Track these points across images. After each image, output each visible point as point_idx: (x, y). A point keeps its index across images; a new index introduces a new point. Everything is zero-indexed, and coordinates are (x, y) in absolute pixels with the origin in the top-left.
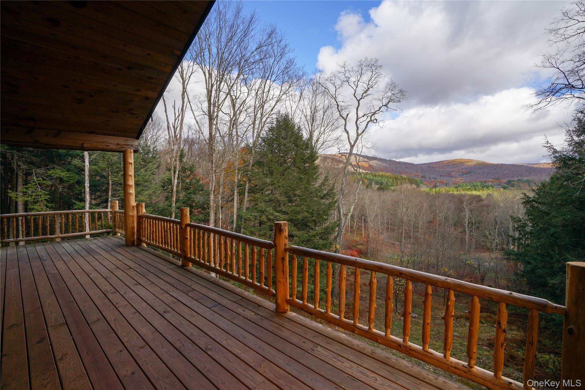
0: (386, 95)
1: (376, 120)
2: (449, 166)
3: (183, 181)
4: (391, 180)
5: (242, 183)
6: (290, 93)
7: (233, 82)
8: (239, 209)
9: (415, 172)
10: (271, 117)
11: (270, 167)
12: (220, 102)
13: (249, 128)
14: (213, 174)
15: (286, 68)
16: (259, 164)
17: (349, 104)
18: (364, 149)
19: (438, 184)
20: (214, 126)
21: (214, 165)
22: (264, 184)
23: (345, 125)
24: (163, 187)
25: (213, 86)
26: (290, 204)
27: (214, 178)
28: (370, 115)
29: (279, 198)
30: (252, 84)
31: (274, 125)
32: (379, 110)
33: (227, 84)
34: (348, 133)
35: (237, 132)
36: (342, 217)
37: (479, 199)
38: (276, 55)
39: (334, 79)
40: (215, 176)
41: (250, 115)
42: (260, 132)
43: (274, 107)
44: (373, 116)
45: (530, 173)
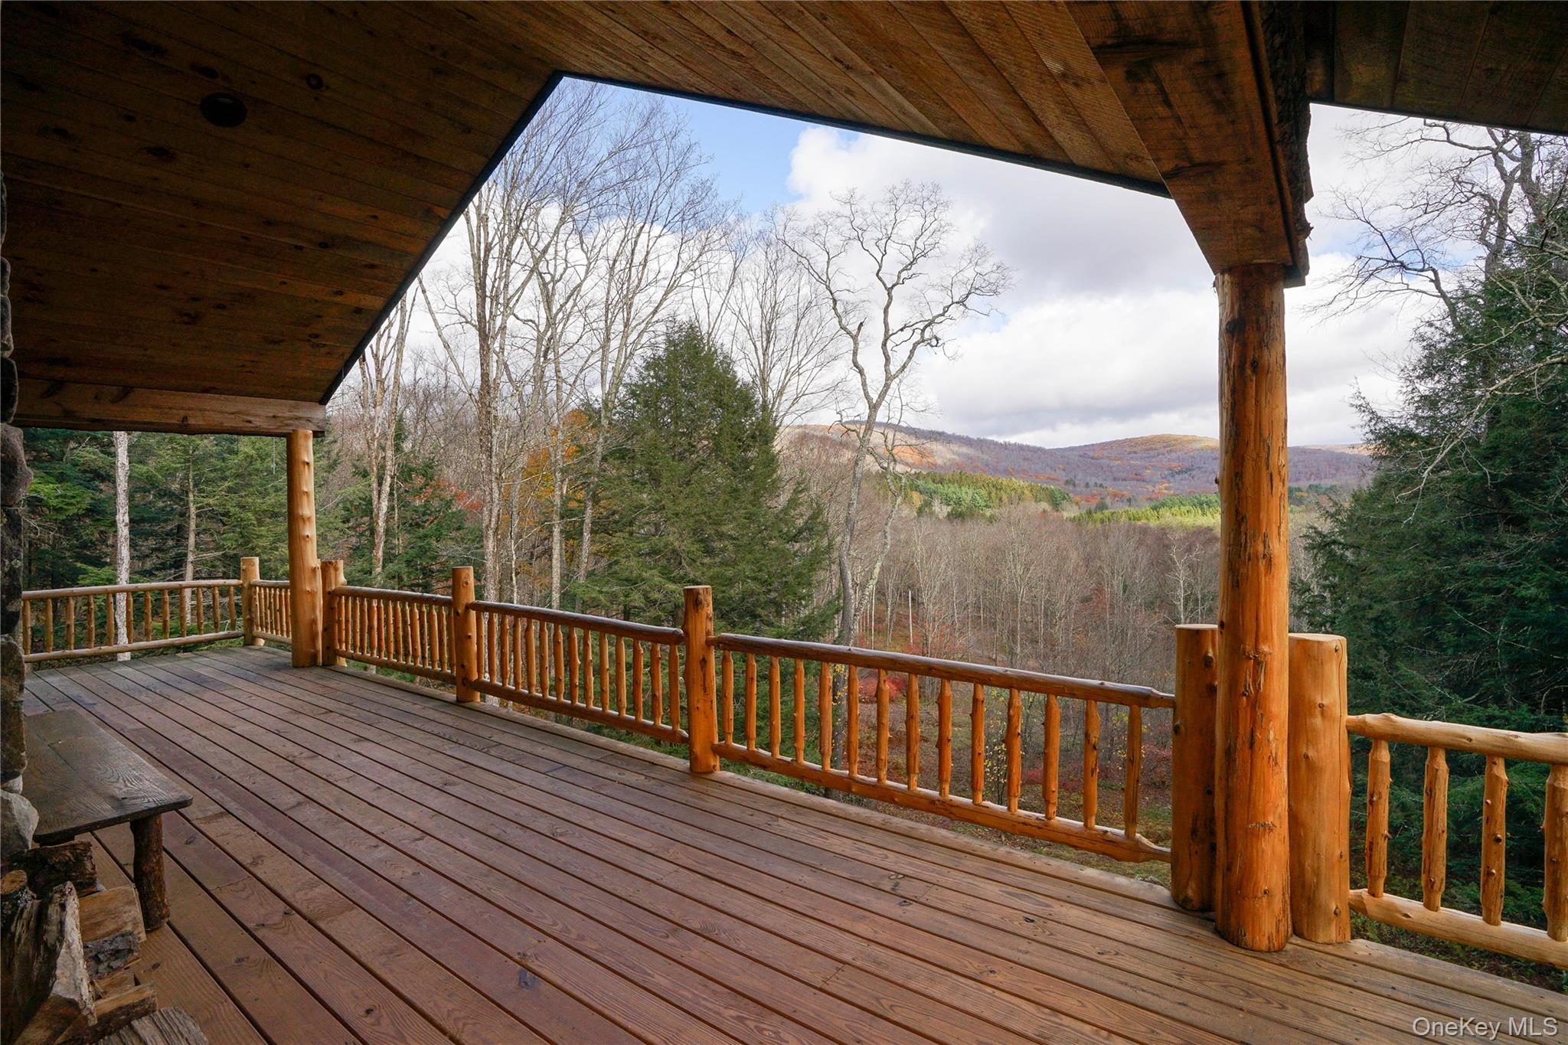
0: (960, 277)
1: (937, 340)
2: (1135, 452)
3: (405, 505)
4: (983, 492)
5: (573, 505)
6: (705, 268)
7: (546, 239)
8: (567, 577)
9: (1048, 470)
10: (652, 329)
11: (650, 464)
12: (511, 290)
13: (591, 361)
14: (494, 485)
15: (691, 203)
16: (621, 454)
17: (863, 298)
18: (906, 415)
19: (1108, 501)
20: (495, 358)
21: (494, 459)
22: (636, 507)
23: (855, 353)
24: (346, 521)
25: (491, 249)
26: (707, 560)
27: (496, 495)
28: (921, 326)
29: (676, 544)
30: (599, 242)
31: (661, 353)
32: (943, 315)
33: (529, 244)
34: (861, 372)
35: (557, 371)
36: (851, 591)
37: (1208, 536)
38: (664, 170)
39: (823, 233)
40: (500, 488)
41: (595, 325)
42: (622, 370)
43: (660, 304)
44: (928, 329)
45: (1337, 470)
